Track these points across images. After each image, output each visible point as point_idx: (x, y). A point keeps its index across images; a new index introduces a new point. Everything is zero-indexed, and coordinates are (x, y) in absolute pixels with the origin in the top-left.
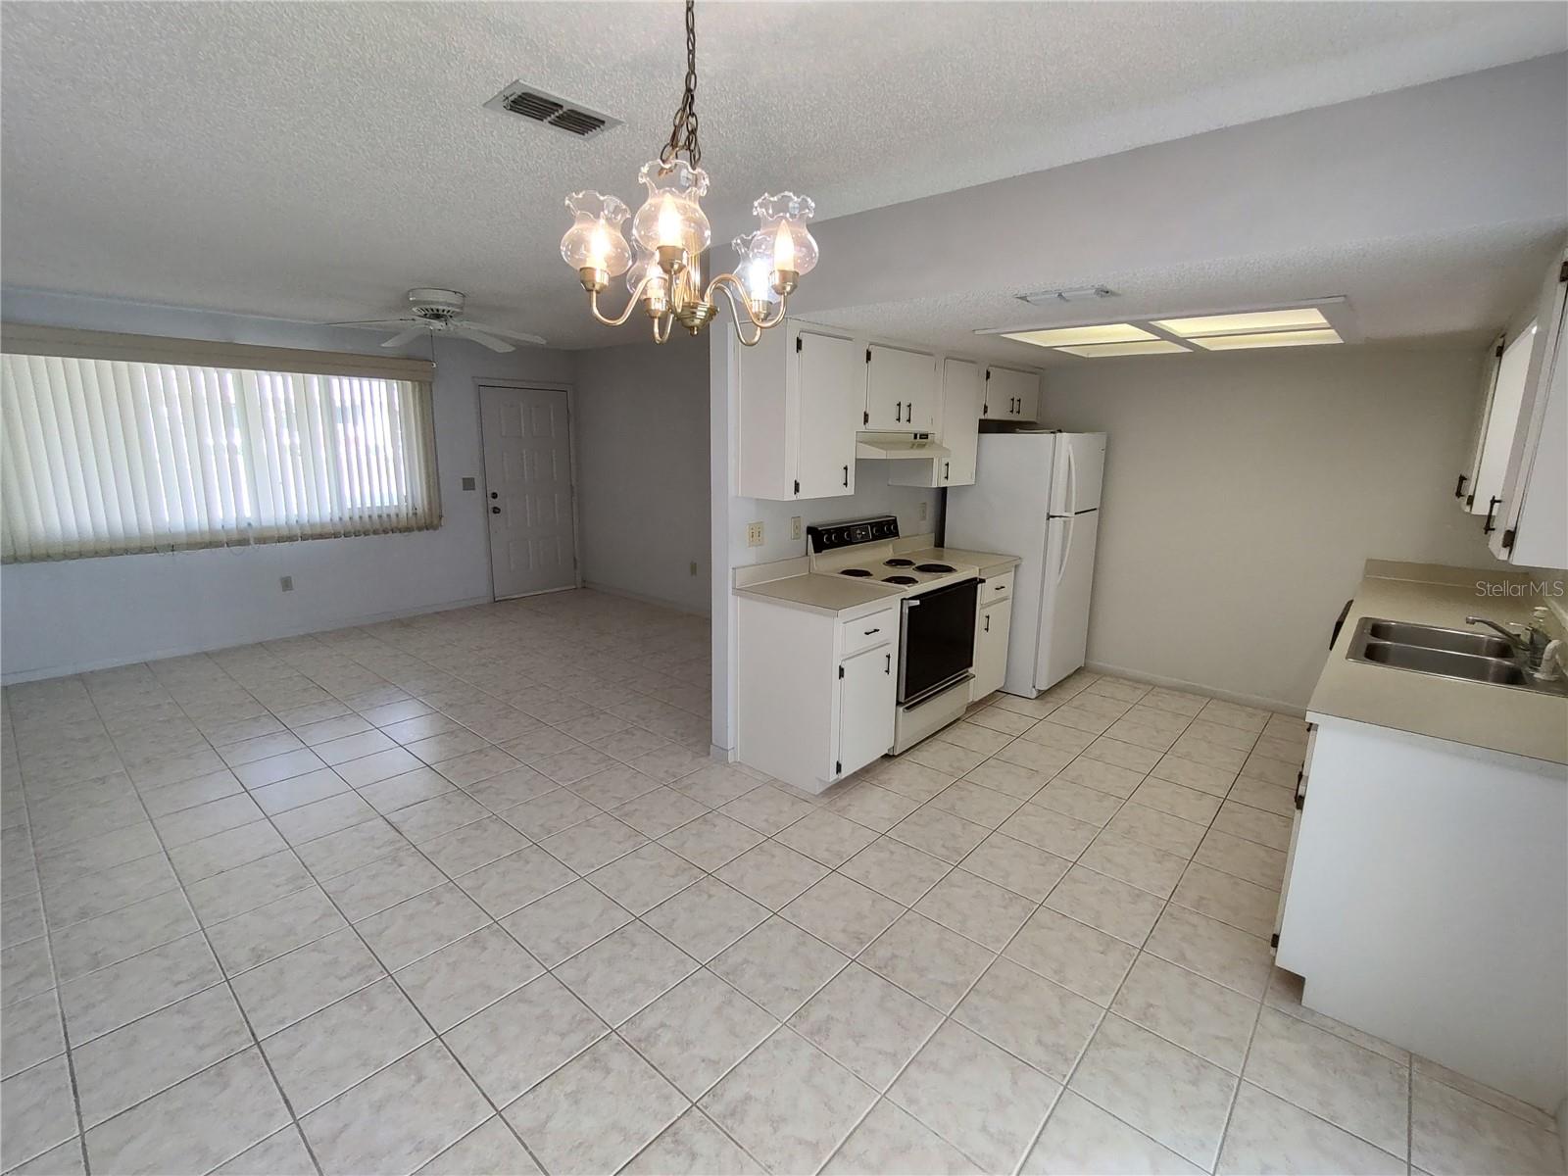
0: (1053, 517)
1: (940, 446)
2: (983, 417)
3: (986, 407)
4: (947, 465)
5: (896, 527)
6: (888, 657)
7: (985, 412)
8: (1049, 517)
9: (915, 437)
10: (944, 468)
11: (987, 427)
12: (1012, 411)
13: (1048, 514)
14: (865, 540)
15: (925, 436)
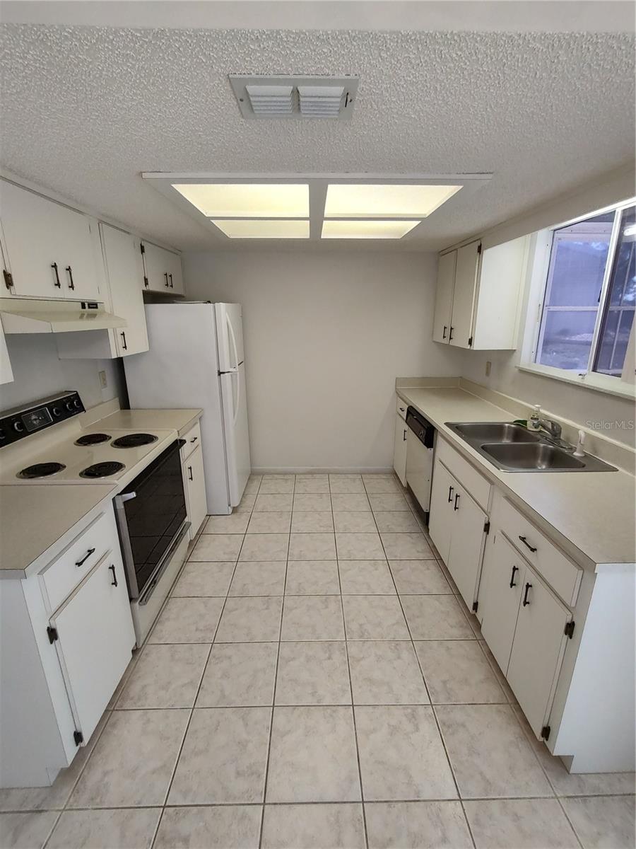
0: (223, 373)
1: (111, 315)
2: (145, 289)
3: (146, 280)
4: (123, 334)
5: (80, 403)
6: (112, 568)
7: (146, 284)
8: (220, 373)
9: (83, 306)
10: (120, 338)
11: (151, 298)
12: (167, 285)
13: (219, 371)
14: (46, 424)
15: (93, 305)
